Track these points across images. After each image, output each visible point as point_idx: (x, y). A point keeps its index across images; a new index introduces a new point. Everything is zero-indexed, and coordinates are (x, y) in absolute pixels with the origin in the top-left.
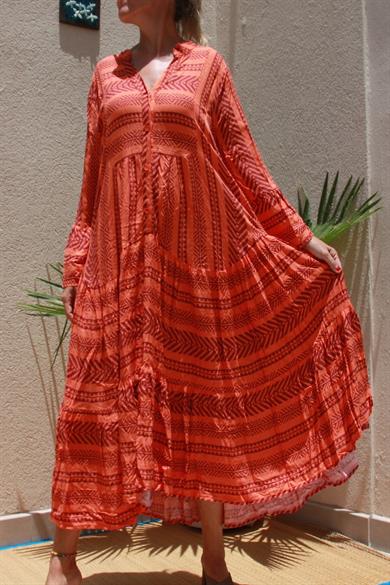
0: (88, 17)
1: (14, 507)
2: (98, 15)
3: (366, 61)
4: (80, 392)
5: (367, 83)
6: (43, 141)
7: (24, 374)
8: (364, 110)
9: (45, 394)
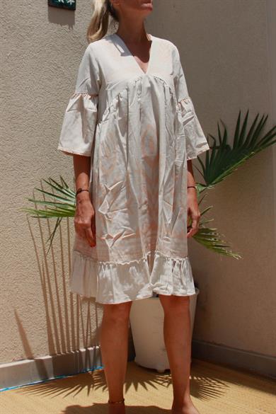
0: (68, 2)
6: (38, 91)
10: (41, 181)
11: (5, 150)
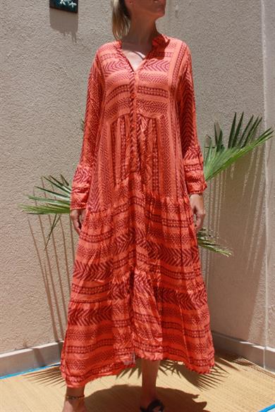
0: (70, 4)
1: (21, 345)
2: (77, 4)
3: (264, 36)
4: (82, 287)
5: (264, 52)
6: (38, 91)
7: (27, 254)
8: (262, 70)
9: (41, 266)
10: (41, 178)
11: (4, 148)
